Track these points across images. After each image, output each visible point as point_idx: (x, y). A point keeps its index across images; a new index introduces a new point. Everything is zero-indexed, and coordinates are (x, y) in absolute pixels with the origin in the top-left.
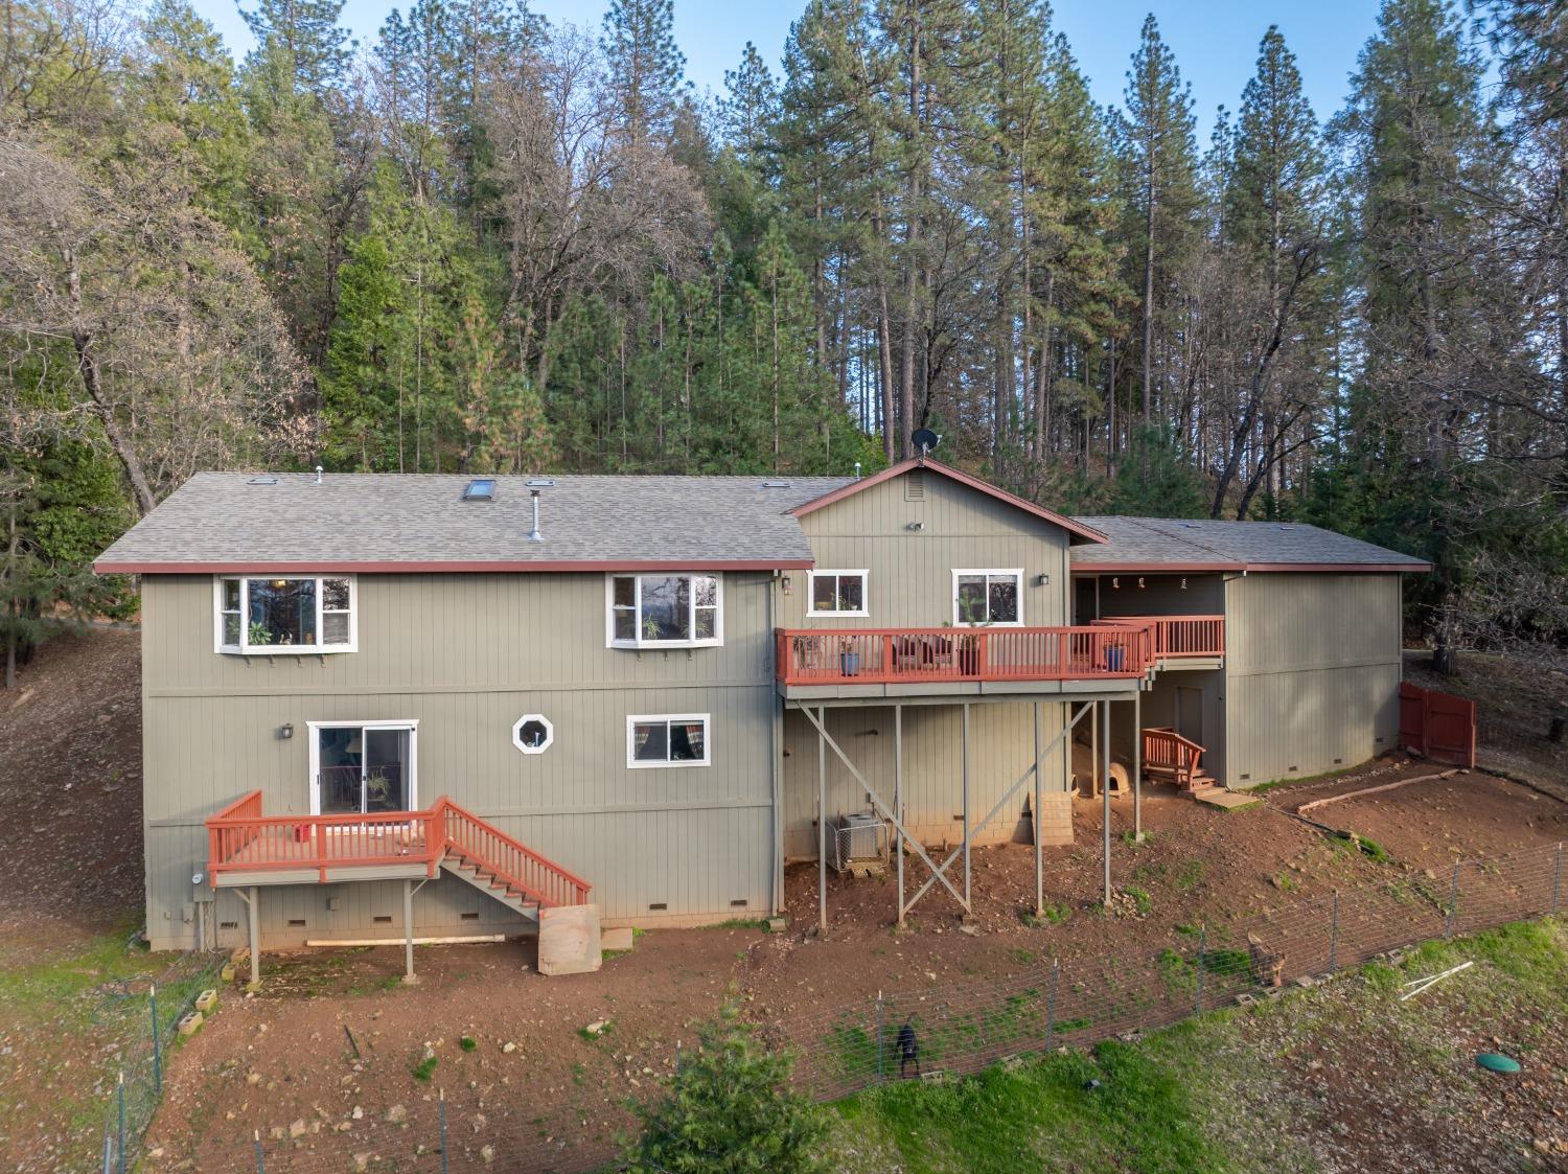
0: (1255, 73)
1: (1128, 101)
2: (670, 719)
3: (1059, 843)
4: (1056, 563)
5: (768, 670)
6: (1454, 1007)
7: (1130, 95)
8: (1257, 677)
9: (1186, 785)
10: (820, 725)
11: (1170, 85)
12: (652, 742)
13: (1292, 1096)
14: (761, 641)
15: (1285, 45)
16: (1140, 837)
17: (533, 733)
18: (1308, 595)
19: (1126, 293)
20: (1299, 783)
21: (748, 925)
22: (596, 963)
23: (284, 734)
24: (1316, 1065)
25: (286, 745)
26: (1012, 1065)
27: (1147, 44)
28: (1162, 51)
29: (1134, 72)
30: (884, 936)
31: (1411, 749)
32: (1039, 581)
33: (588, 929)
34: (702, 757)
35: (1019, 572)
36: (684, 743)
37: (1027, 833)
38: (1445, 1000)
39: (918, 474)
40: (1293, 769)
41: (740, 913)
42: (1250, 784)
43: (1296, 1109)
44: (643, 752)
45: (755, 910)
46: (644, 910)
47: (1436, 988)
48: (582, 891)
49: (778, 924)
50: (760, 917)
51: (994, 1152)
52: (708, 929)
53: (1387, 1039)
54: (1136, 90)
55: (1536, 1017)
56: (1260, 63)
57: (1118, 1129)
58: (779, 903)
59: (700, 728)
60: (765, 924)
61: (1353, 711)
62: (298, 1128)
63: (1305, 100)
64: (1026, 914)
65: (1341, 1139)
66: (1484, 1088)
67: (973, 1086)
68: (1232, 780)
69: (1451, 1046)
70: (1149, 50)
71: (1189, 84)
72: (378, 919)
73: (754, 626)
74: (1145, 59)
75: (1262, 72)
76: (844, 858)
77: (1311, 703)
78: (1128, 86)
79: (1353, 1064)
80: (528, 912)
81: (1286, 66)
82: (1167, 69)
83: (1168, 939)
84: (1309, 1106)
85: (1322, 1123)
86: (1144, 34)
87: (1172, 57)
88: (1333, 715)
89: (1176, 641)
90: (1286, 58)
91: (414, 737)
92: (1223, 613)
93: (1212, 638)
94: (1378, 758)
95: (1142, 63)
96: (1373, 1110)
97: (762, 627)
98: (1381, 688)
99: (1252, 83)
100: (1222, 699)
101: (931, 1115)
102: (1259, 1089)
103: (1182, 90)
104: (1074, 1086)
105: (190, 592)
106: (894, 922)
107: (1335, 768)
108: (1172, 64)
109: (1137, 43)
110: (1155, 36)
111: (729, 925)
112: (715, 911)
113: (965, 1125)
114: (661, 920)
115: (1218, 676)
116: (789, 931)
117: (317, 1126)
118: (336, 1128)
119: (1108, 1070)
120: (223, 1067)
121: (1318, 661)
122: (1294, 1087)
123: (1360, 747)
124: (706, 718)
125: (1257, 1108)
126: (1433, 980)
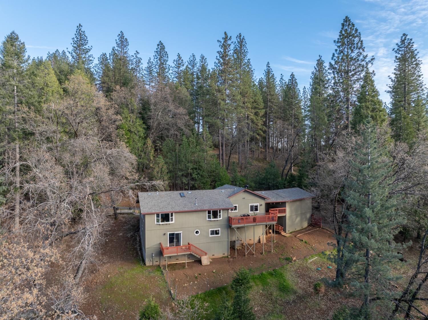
2: (215, 229)
3: (264, 243)
4: (263, 203)
5: (228, 223)
6: (314, 263)
8: (290, 217)
9: (281, 233)
10: (236, 230)
12: (213, 233)
14: (227, 218)
16: (275, 241)
17: (197, 232)
18: (298, 203)
20: (297, 231)
21: (225, 257)
22: (209, 263)
23: (164, 234)
24: (298, 270)
25: (165, 236)
26: (264, 272)
27: (268, 68)
28: (271, 70)
30: (244, 257)
31: (313, 225)
32: (261, 205)
33: (207, 259)
34: (219, 234)
35: (258, 204)
36: (217, 233)
37: (259, 241)
39: (245, 191)
40: (296, 229)
41: (224, 255)
42: (289, 232)
43: (296, 275)
44: (211, 234)
45: (226, 255)
46: (211, 256)
48: (206, 254)
49: (229, 257)
50: (226, 256)
51: (264, 281)
52: (220, 258)
53: (307, 267)
55: (324, 263)
57: (277, 279)
58: (229, 254)
59: (219, 230)
60: (227, 257)
61: (304, 219)
63: (298, 88)
64: (262, 253)
65: (301, 278)
66: (317, 272)
67: (260, 275)
68: (287, 232)
69: (314, 267)
72: (177, 259)
73: (226, 216)
75: (290, 81)
77: (298, 219)
79: (302, 270)
80: (199, 257)
81: (295, 81)
83: (280, 256)
84: (298, 275)
85: (299, 277)
86: (267, 66)
87: (273, 71)
88: (301, 221)
89: (280, 212)
90: (295, 79)
91: (182, 234)
92: (286, 207)
93: (284, 211)
94: (308, 226)
95: (266, 72)
96: (304, 275)
98: (308, 215)
100: (286, 220)
101: (256, 278)
102: (292, 274)
103: (275, 78)
104: (271, 274)
105: (152, 216)
106: (245, 256)
107: (302, 228)
108: (273, 73)
111: (223, 257)
112: (221, 255)
113: (260, 279)
114: (214, 257)
115: (285, 216)
116: (231, 258)
117: (188, 284)
118: (190, 284)
119: (275, 272)
120: (172, 279)
121: (299, 212)
122: (296, 273)
123: (305, 225)
124: (220, 229)
125: (292, 276)
126: (312, 260)
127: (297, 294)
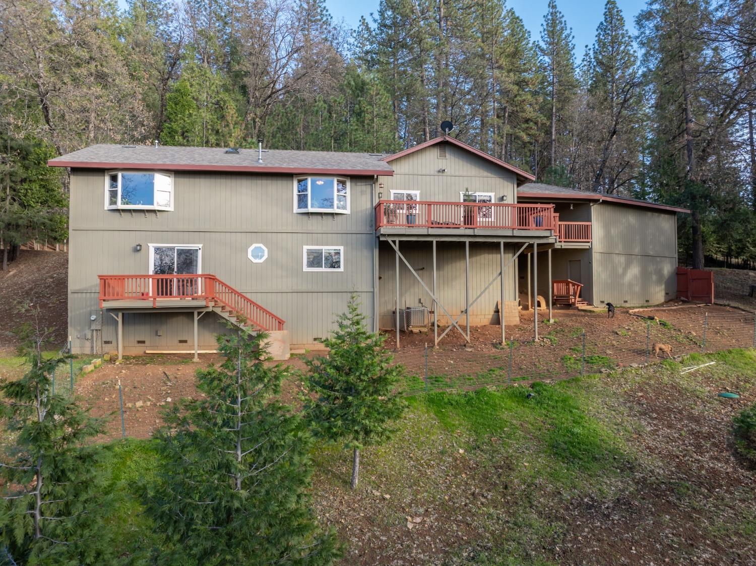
0: (602, 19)
1: (542, 37)
2: (324, 249)
3: (512, 324)
4: (510, 191)
5: (371, 226)
6: (706, 376)
7: (543, 34)
8: (607, 254)
9: (574, 304)
10: (396, 248)
11: (562, 29)
12: (315, 259)
13: (628, 404)
14: (369, 212)
15: (617, 5)
16: (552, 321)
17: (257, 252)
19: (542, 119)
22: (288, 356)
23: (137, 249)
24: (640, 394)
25: (138, 255)
26: (491, 389)
27: (551, 10)
28: (558, 14)
29: (545, 24)
30: (428, 351)
31: (682, 298)
32: (502, 200)
33: (285, 343)
34: (339, 267)
35: (492, 194)
36: (331, 260)
37: (497, 320)
38: (702, 375)
39: (444, 145)
40: (626, 302)
43: (631, 408)
44: (311, 264)
46: (311, 340)
47: (698, 370)
48: (282, 324)
51: (482, 417)
53: (675, 387)
54: (546, 32)
56: (605, 14)
57: (544, 412)
59: (338, 253)
61: (654, 277)
62: (139, 404)
63: (627, 30)
64: (497, 345)
65: (653, 419)
66: (722, 403)
67: (472, 395)
68: (596, 301)
69: (706, 389)
70: (552, 14)
71: (571, 29)
72: (181, 342)
73: (366, 205)
74: (550, 17)
75: (606, 19)
76: (408, 326)
77: (634, 271)
78: (542, 30)
79: (658, 394)
81: (617, 15)
82: (561, 22)
83: (567, 353)
84: (637, 408)
85: (643, 413)
86: (549, 6)
87: (563, 16)
88: (645, 279)
89: (568, 233)
90: (617, 11)
91: (200, 252)
92: (590, 221)
93: (586, 233)
94: (667, 301)
95: (548, 19)
96: (669, 409)
97: (369, 206)
98: (668, 268)
99: (602, 23)
100: (590, 263)
101: (452, 405)
102: (612, 401)
103: (568, 31)
104: (521, 397)
105: (94, 179)
106: (432, 346)
107: (646, 304)
108: (563, 20)
109: (546, 10)
110: (554, 7)
113: (468, 408)
114: (319, 346)
115: (588, 252)
117: (149, 403)
118: (158, 404)
120: (104, 383)
121: (637, 250)
122: (630, 402)
123: (659, 295)
124: (341, 248)
125: (612, 408)
126: (696, 368)
127: (638, 475)
